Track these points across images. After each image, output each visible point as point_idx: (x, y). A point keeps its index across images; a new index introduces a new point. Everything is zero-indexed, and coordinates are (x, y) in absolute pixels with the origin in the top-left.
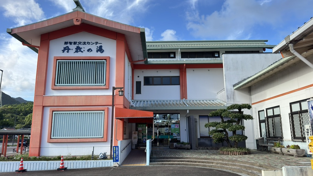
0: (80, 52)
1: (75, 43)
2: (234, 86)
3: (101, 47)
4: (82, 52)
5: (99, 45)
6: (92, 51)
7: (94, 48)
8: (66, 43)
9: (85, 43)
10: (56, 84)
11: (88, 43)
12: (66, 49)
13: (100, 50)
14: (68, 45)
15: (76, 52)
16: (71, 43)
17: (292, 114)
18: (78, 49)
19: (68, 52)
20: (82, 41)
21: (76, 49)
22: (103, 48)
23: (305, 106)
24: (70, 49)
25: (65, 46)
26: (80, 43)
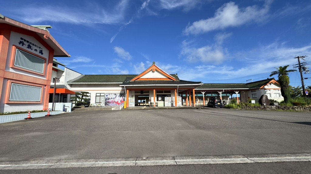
0: (30, 49)
1: (28, 42)
2: (67, 82)
3: (42, 51)
4: (32, 49)
5: (41, 49)
6: (37, 51)
7: (38, 50)
8: (22, 39)
9: (33, 45)
10: (15, 65)
11: (35, 46)
12: (22, 43)
13: (41, 52)
14: (23, 41)
15: (28, 48)
16: (25, 40)
17: (96, 96)
18: (29, 47)
19: (23, 45)
20: (33, 43)
21: (28, 46)
22: (43, 52)
23: (102, 95)
24: (24, 44)
25: (21, 40)
26: (31, 43)
